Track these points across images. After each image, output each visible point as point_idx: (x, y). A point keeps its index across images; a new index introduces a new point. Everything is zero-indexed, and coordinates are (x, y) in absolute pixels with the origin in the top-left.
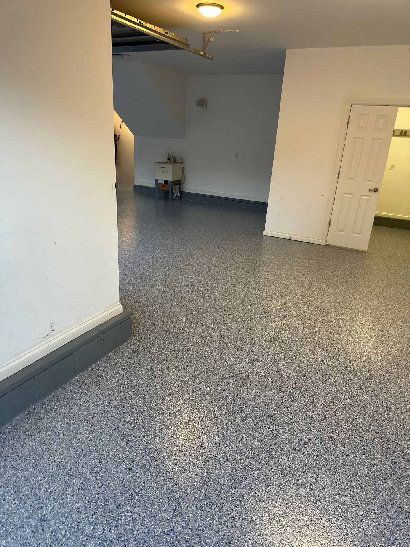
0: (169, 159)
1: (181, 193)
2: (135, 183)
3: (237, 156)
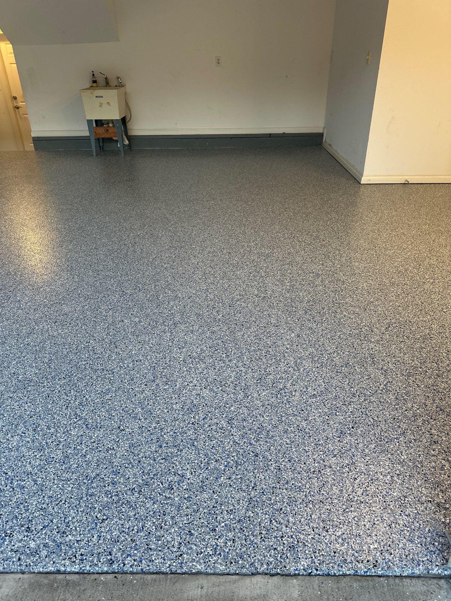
0: (95, 82)
1: (129, 138)
2: (33, 135)
3: (218, 63)
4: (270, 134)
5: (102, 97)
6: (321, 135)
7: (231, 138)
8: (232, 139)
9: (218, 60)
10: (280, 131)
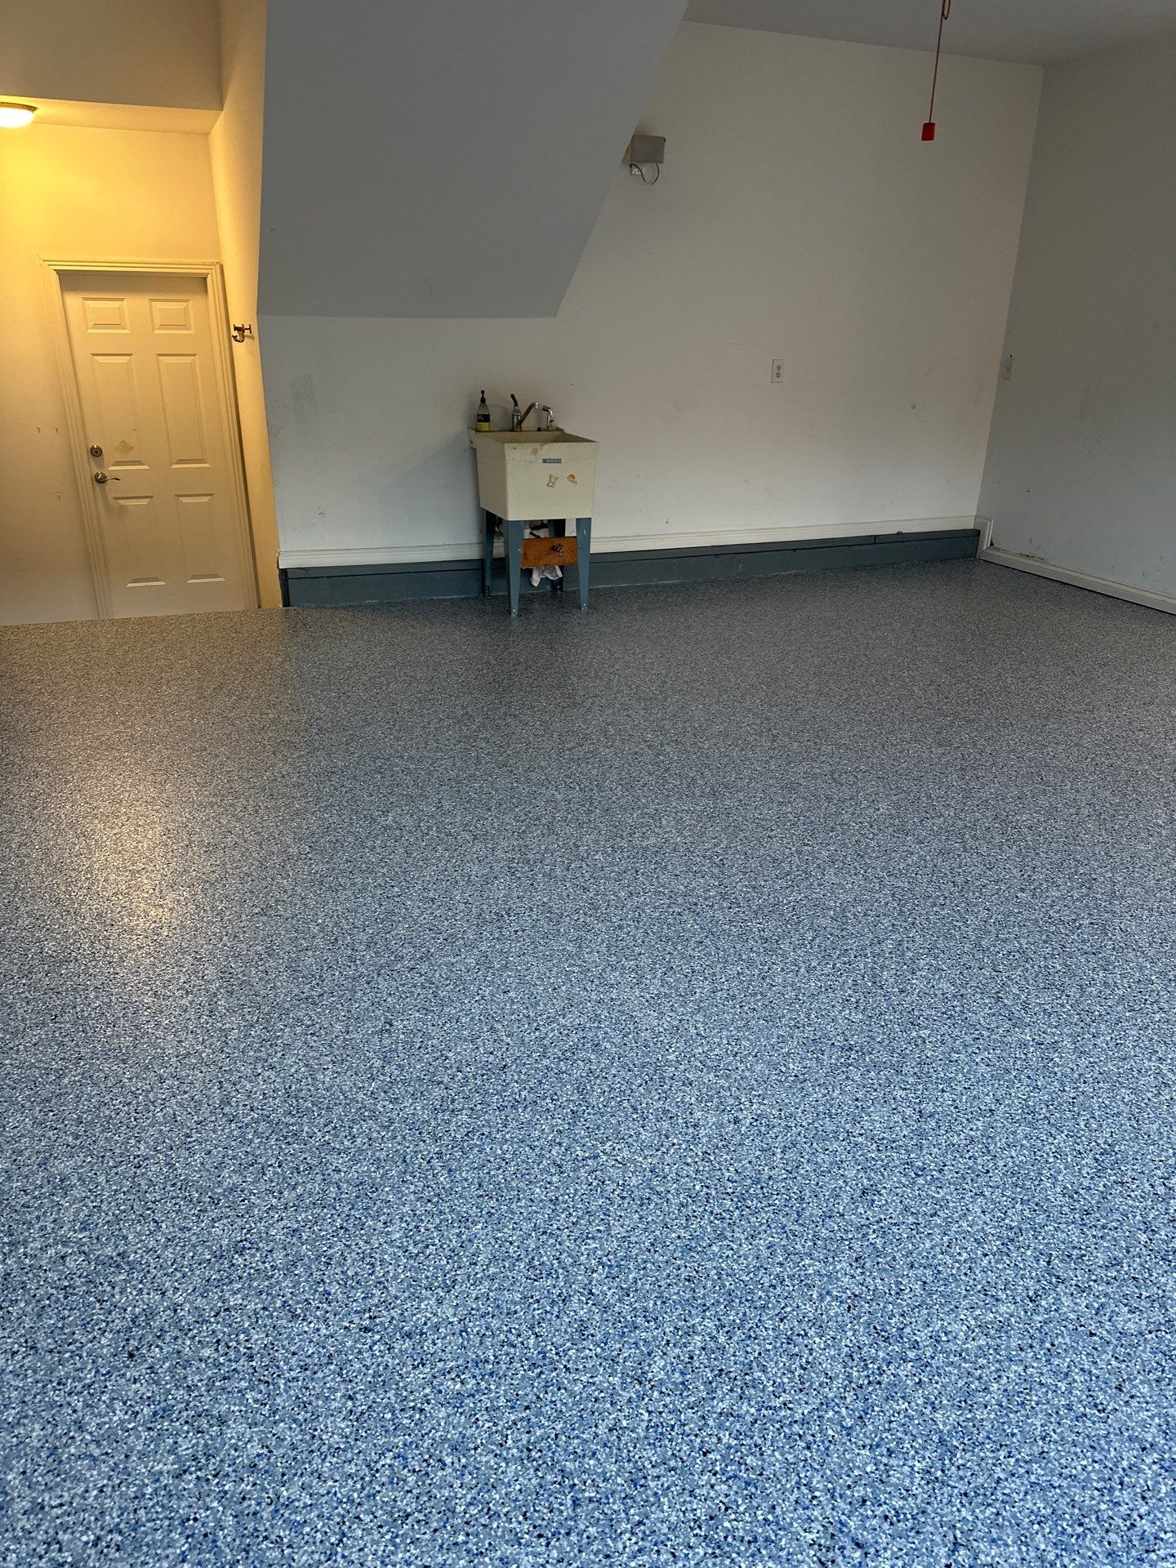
0: (485, 418)
3: (778, 375)
4: (875, 537)
5: (559, 461)
6: (975, 534)
7: (794, 550)
8: (797, 552)
9: (779, 368)
10: (891, 530)
